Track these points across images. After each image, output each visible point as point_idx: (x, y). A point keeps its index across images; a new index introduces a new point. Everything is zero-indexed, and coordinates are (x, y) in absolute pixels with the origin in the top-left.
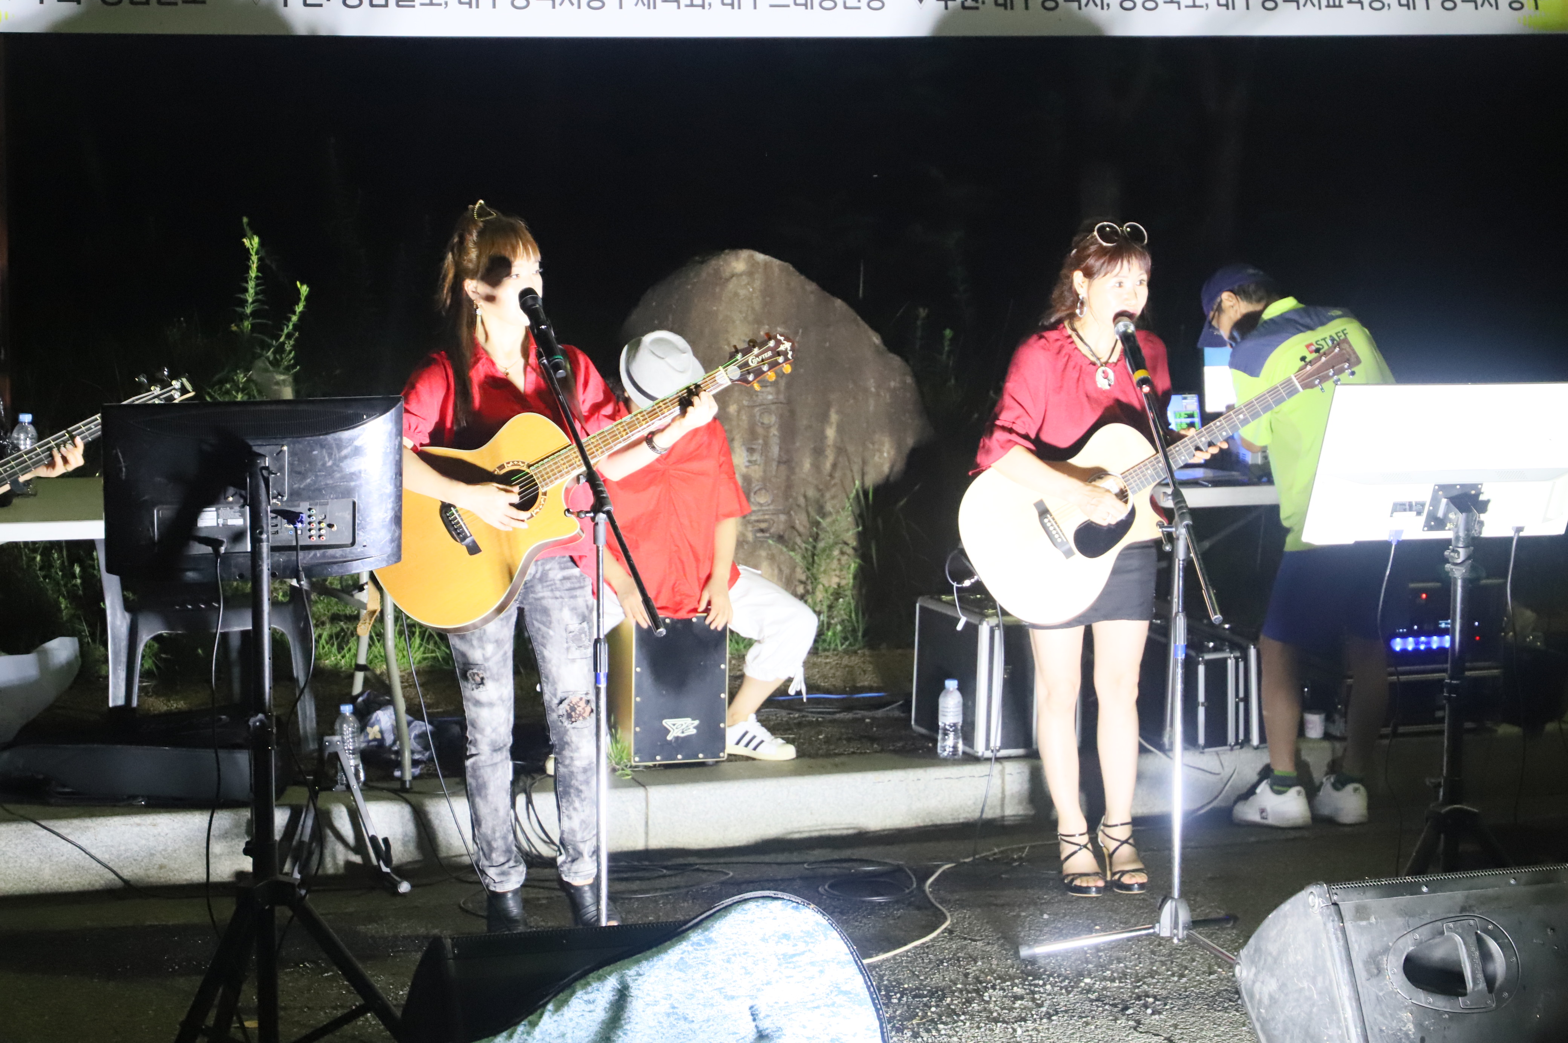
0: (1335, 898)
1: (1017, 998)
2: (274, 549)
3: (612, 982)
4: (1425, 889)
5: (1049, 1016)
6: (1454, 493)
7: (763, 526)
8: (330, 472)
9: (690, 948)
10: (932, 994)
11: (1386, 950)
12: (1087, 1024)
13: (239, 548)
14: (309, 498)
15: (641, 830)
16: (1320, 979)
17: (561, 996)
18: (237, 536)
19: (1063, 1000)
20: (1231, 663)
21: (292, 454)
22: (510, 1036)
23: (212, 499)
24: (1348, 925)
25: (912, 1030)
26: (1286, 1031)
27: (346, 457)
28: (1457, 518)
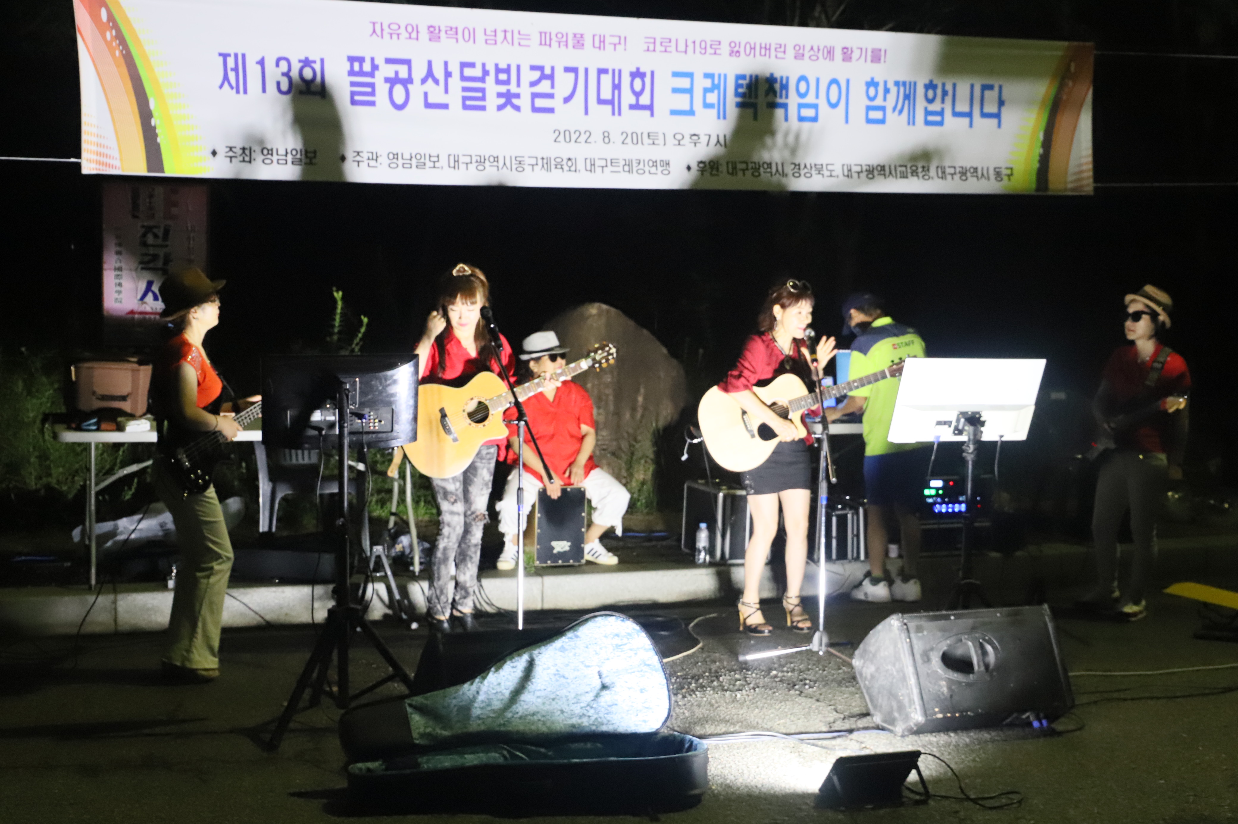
0: (905, 621)
1: (737, 680)
2: (351, 433)
3: (525, 657)
4: (952, 618)
5: (754, 689)
6: (967, 416)
7: (604, 447)
8: (381, 392)
9: (567, 640)
10: (692, 678)
11: (932, 649)
12: (774, 693)
13: (332, 432)
14: (369, 406)
15: (539, 599)
16: (897, 664)
17: (498, 664)
18: (332, 425)
19: (761, 682)
20: (849, 516)
21: (360, 382)
22: (472, 684)
23: (319, 406)
24: (913, 635)
25: (682, 694)
26: (879, 692)
27: (389, 385)
28: (969, 428)
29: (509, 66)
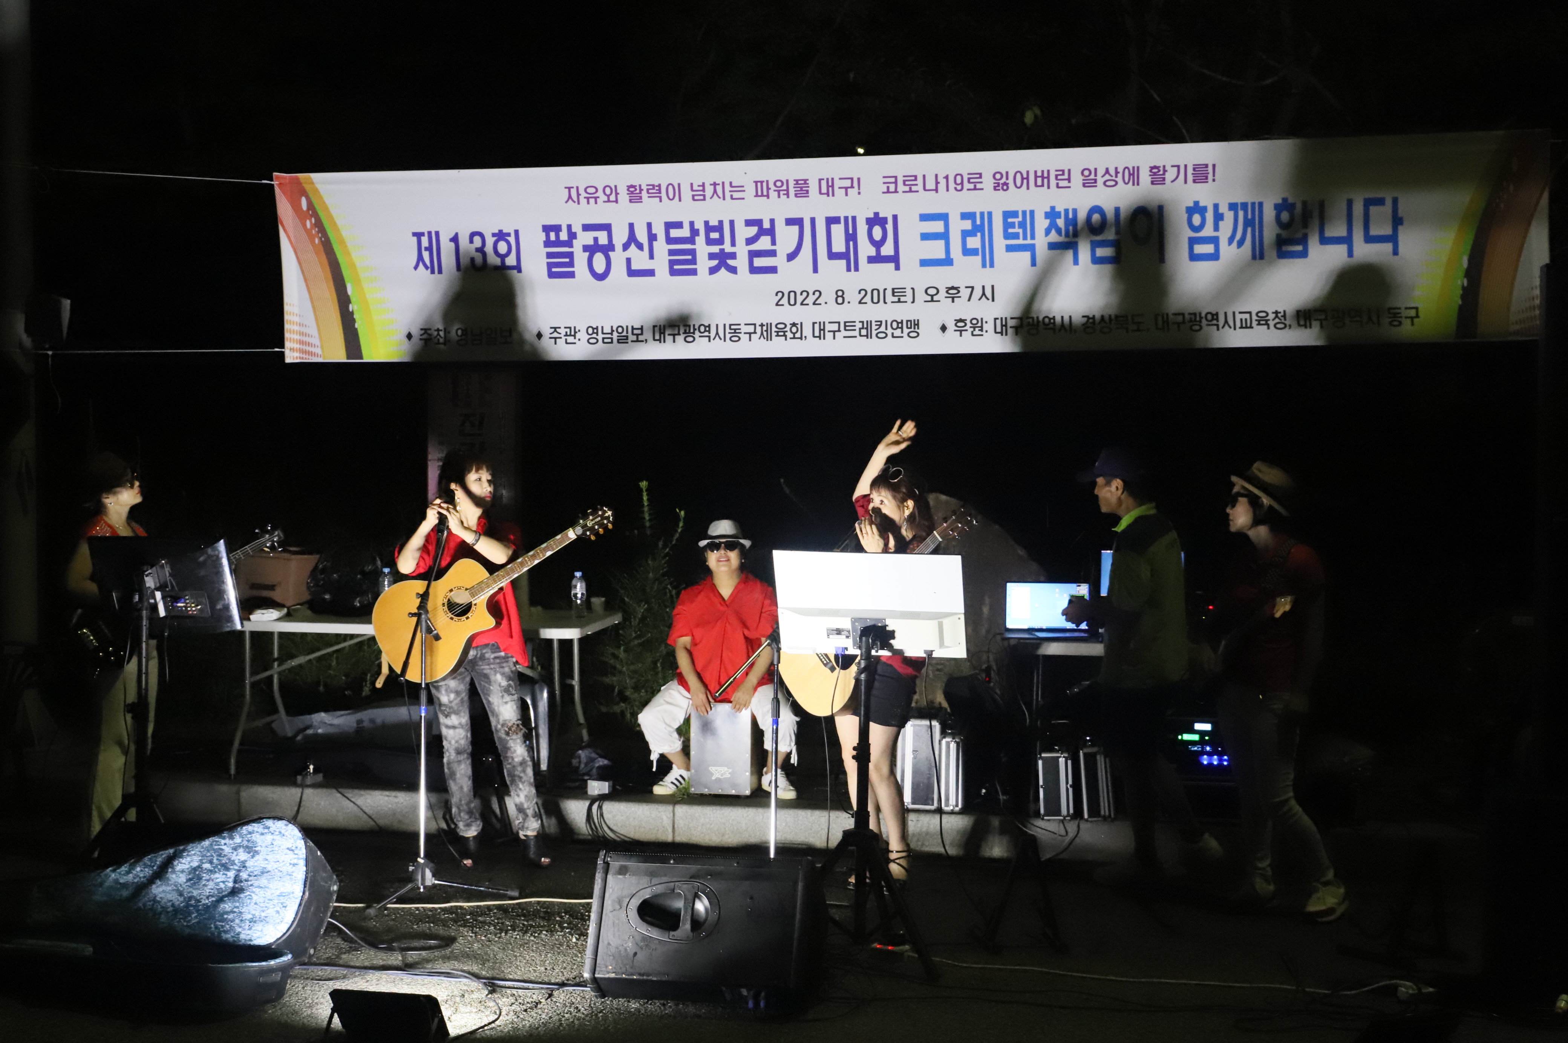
3: (170, 852)
6: (866, 624)
20: (1062, 761)
29: (721, 222)
